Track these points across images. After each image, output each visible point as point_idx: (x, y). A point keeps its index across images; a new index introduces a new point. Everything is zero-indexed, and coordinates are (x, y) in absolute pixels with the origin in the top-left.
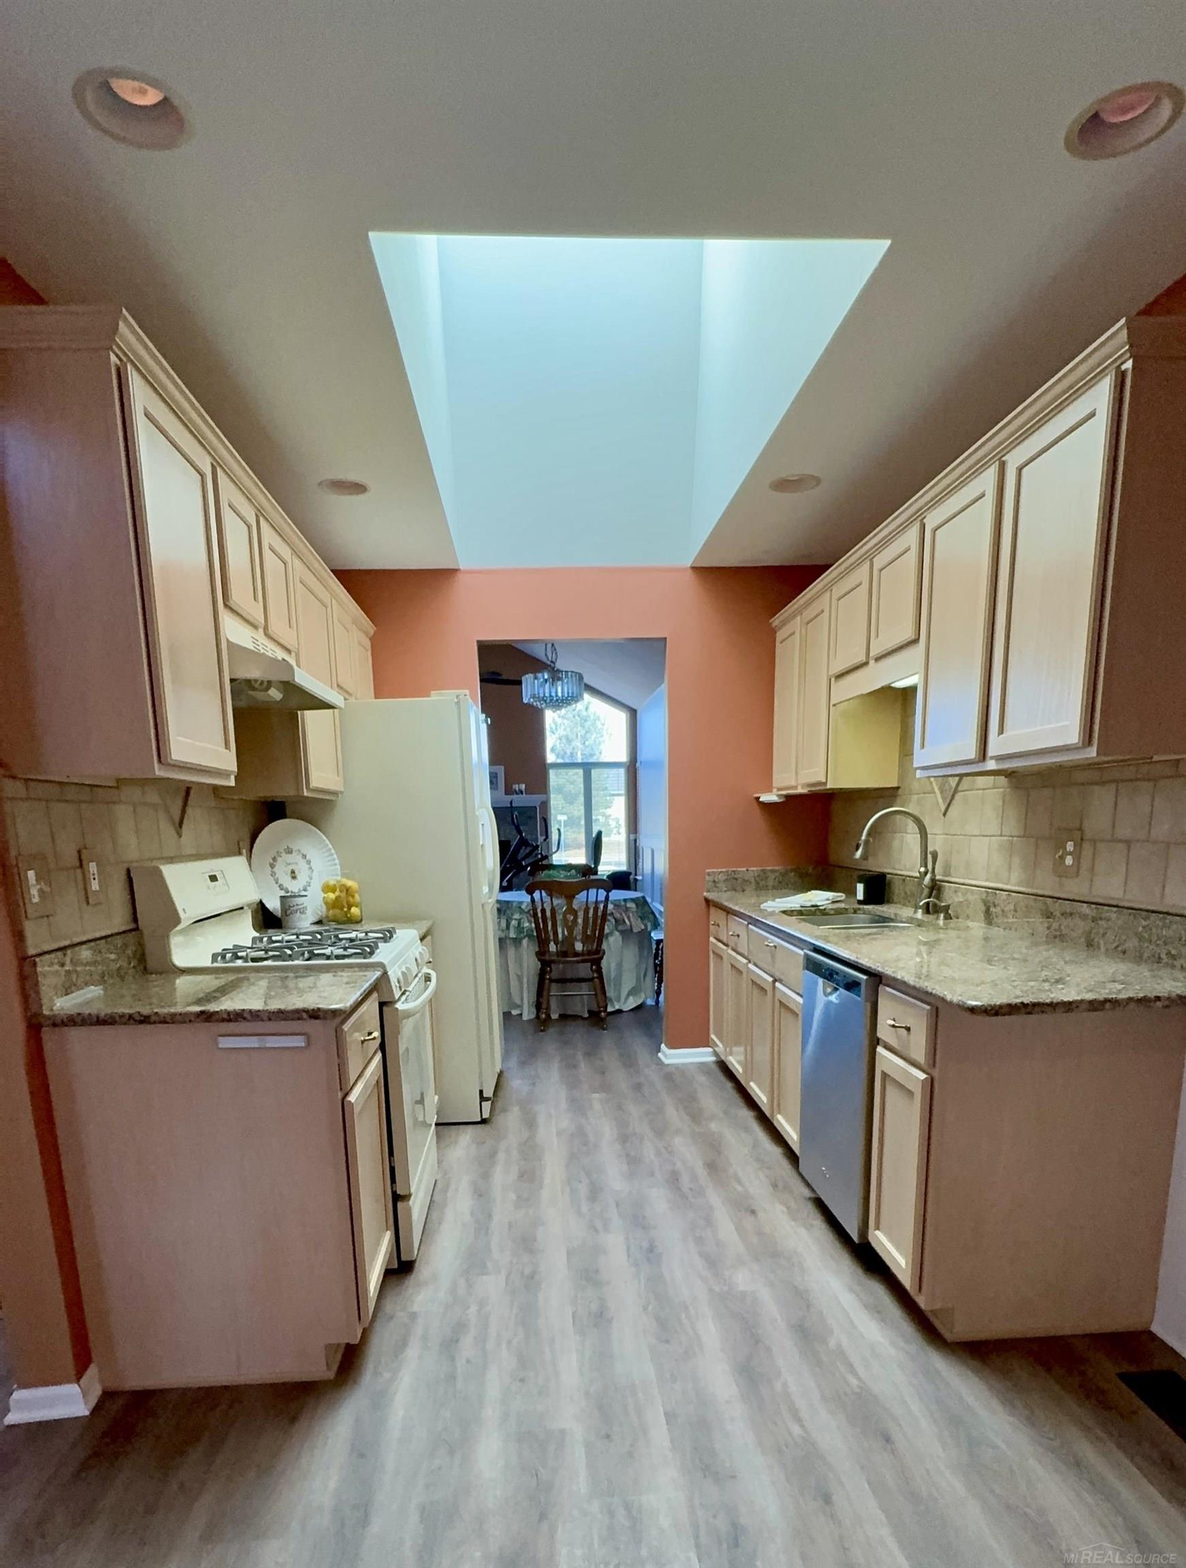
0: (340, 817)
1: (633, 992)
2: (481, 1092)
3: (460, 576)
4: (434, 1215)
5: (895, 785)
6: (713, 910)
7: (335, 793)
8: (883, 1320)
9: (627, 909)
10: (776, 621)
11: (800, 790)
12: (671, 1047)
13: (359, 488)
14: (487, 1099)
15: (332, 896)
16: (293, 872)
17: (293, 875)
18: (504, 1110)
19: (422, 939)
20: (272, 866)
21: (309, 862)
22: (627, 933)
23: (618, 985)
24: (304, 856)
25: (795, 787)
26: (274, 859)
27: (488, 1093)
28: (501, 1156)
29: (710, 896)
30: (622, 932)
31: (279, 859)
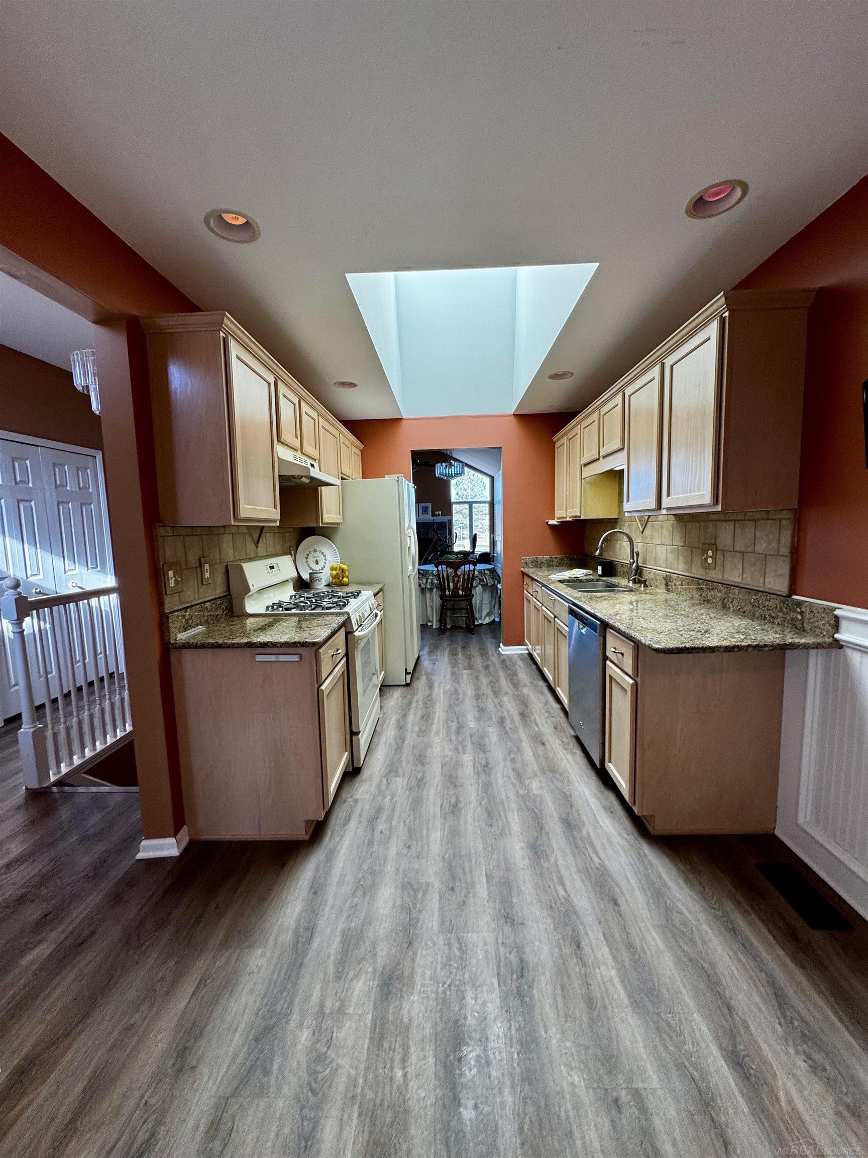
0: (339, 536)
1: (488, 615)
2: (406, 669)
3: (404, 422)
4: (375, 739)
5: (616, 516)
6: (525, 577)
7: (339, 524)
8: (614, 818)
9: (485, 574)
10: (555, 438)
11: (568, 519)
12: (505, 645)
13: (353, 385)
14: (410, 673)
15: (334, 572)
16: (317, 561)
17: (317, 562)
18: (418, 678)
19: (375, 595)
20: (307, 558)
21: (325, 556)
22: (485, 586)
23: (480, 612)
24: (323, 553)
25: (566, 518)
26: (308, 555)
27: (410, 670)
28: (414, 705)
29: (525, 570)
30: (482, 585)
31: (310, 555)
